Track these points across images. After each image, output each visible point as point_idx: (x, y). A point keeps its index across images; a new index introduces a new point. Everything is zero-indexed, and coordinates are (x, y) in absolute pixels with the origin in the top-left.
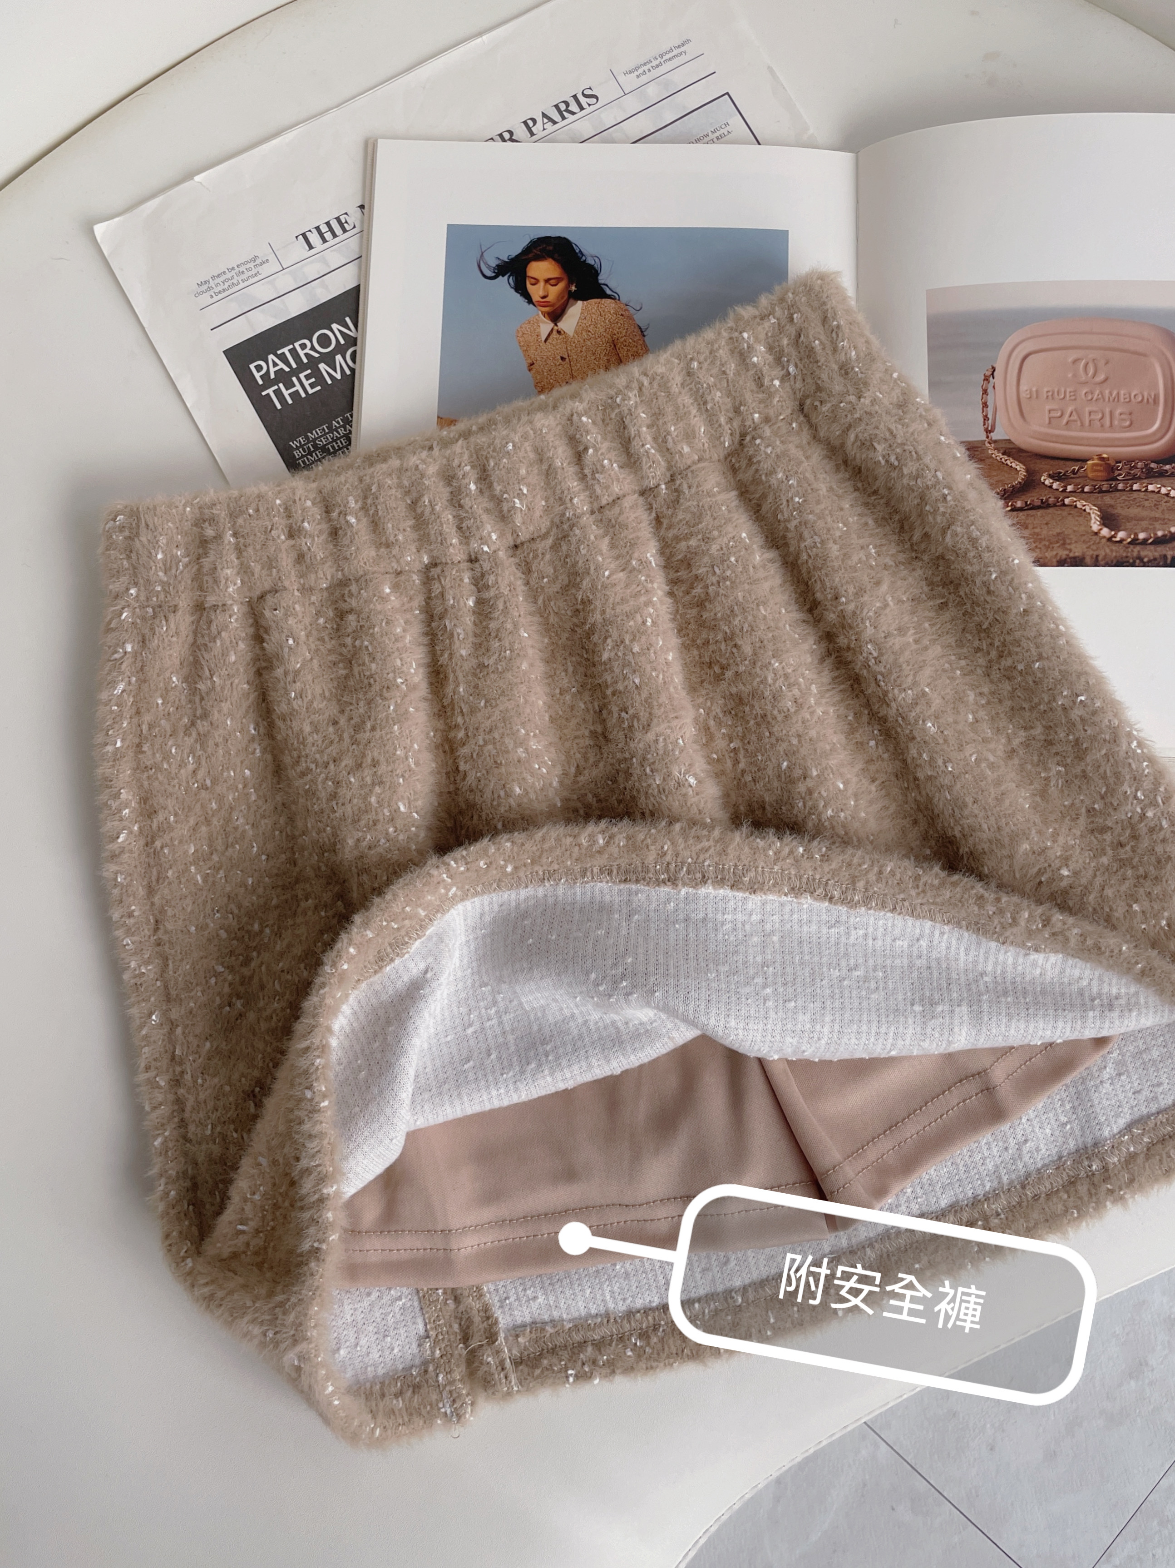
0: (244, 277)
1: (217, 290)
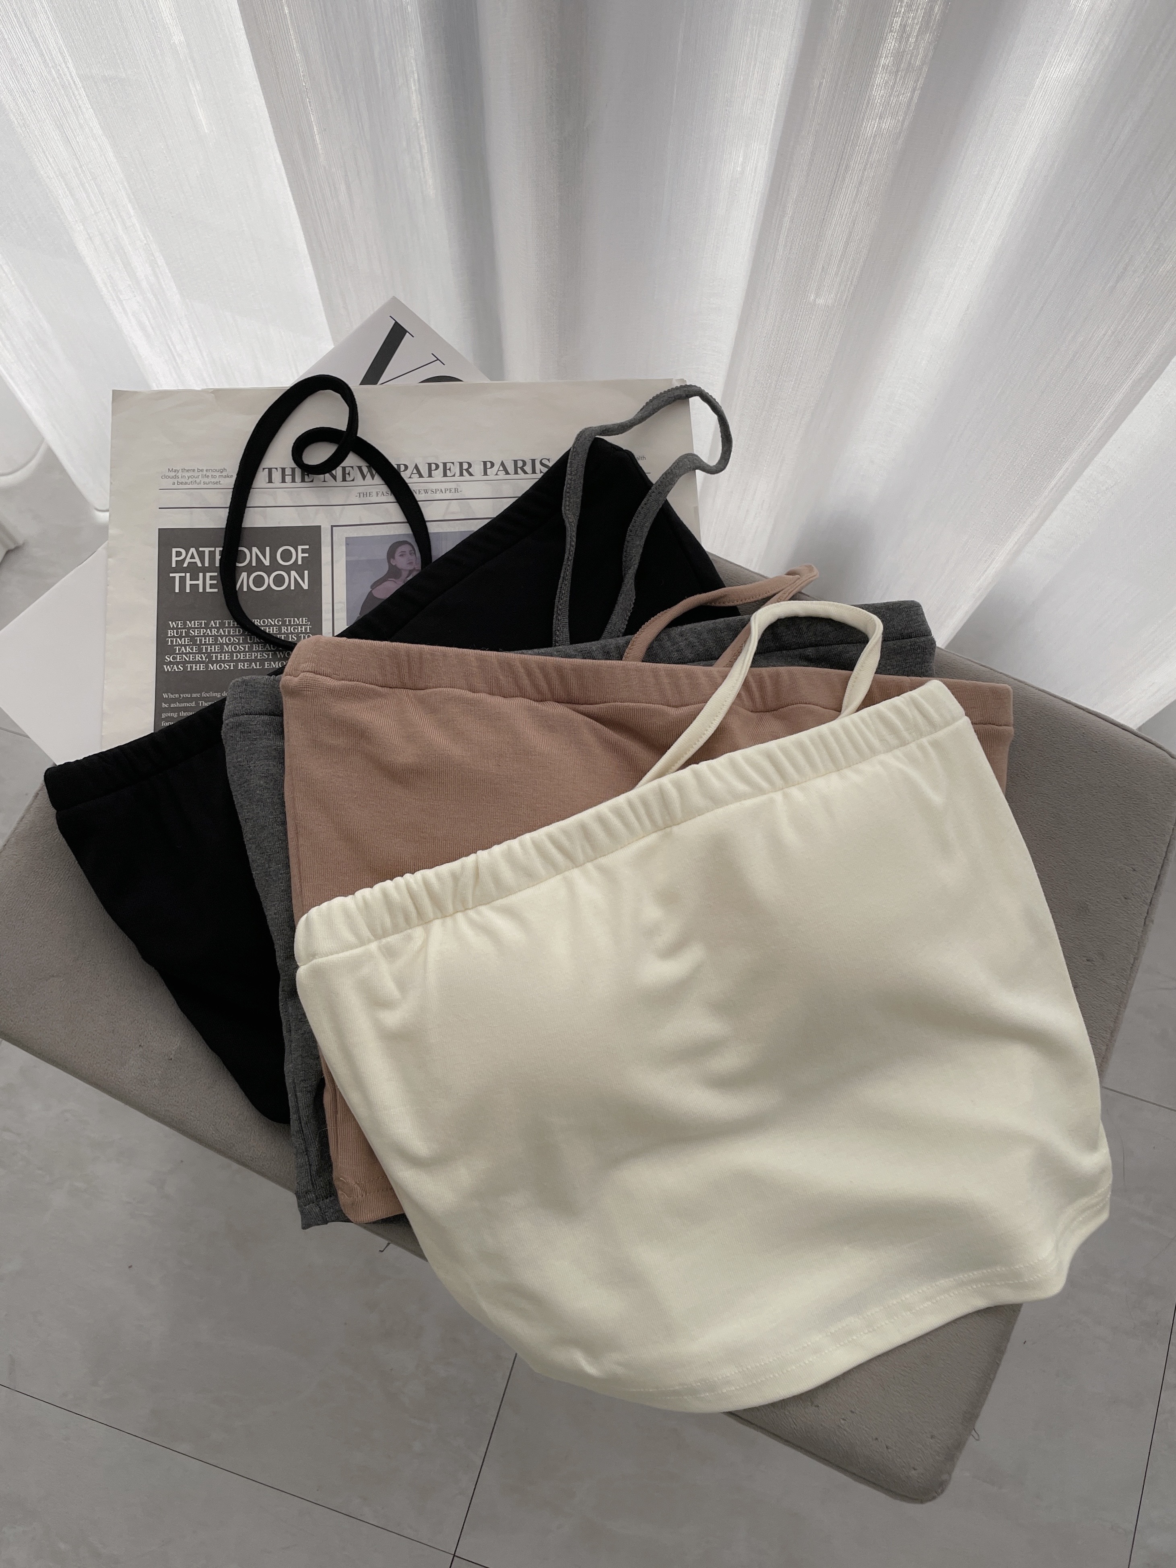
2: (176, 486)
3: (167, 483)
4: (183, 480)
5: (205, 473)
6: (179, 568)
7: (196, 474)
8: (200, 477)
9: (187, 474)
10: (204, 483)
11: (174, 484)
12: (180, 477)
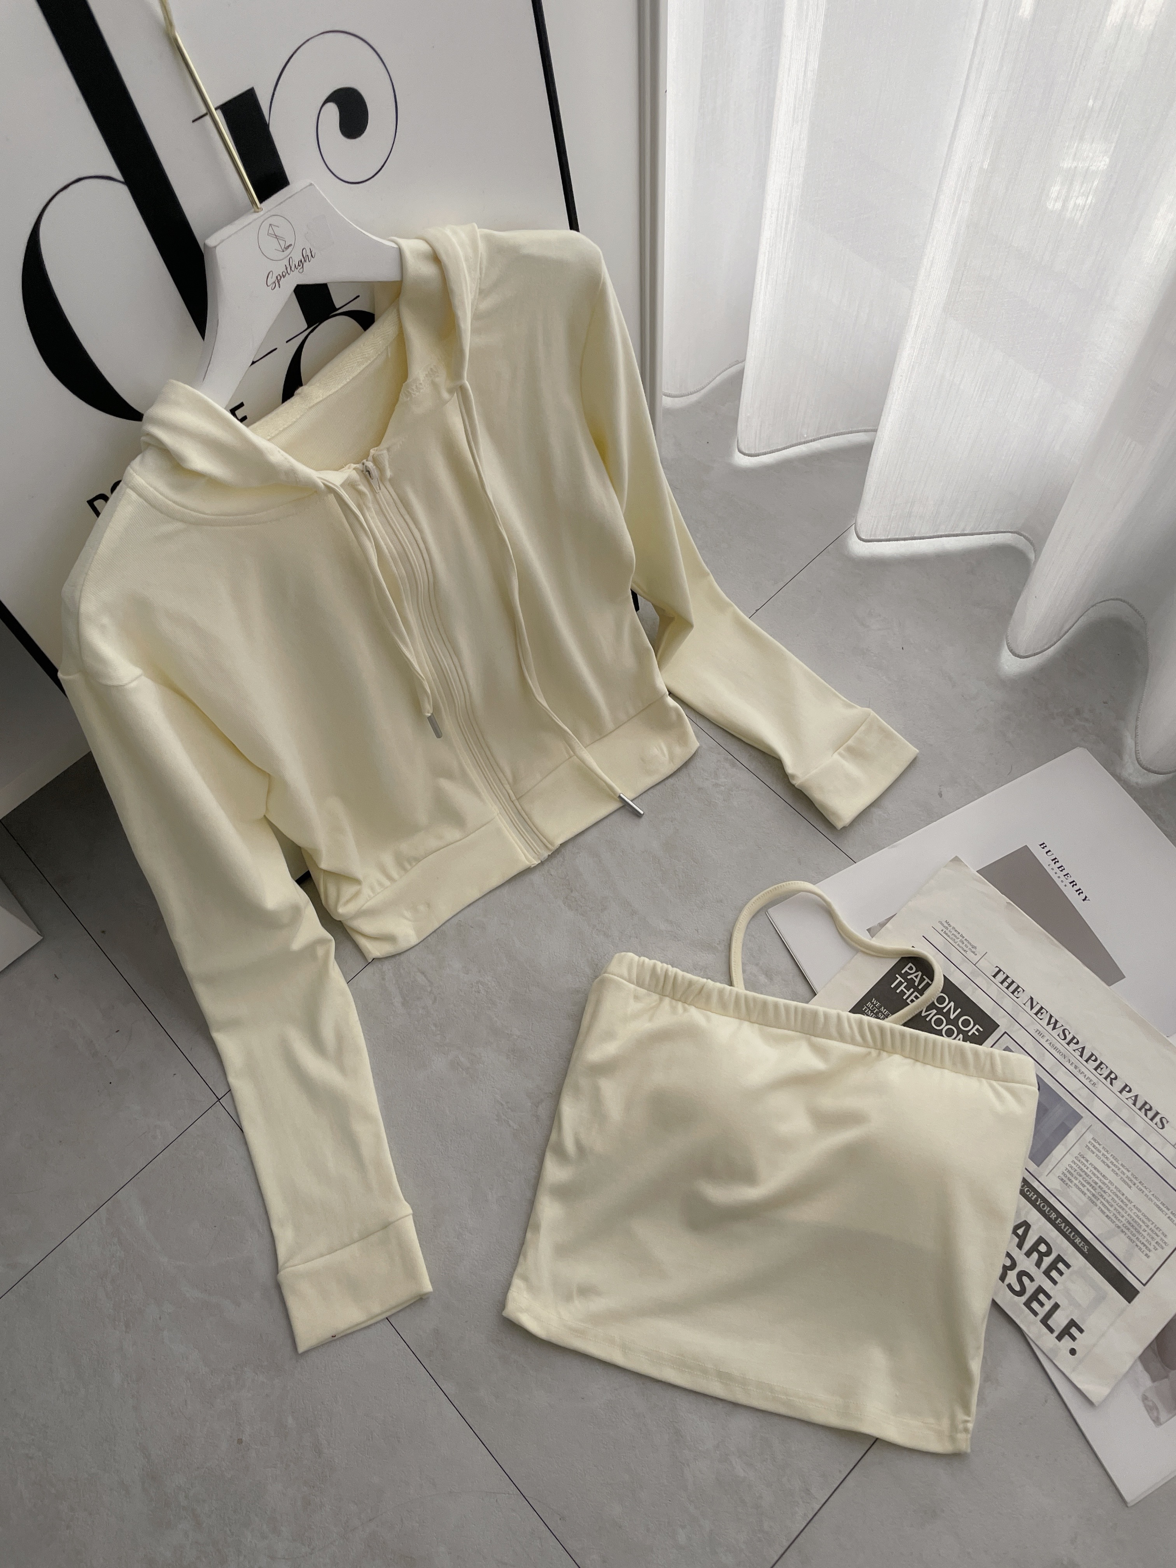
0: (961, 944)
1: (947, 932)
2: (942, 933)
3: (940, 928)
4: (949, 934)
5: (963, 940)
6: (904, 976)
7: (958, 936)
8: (959, 940)
9: (954, 932)
10: (958, 945)
11: (942, 930)
12: (949, 930)
